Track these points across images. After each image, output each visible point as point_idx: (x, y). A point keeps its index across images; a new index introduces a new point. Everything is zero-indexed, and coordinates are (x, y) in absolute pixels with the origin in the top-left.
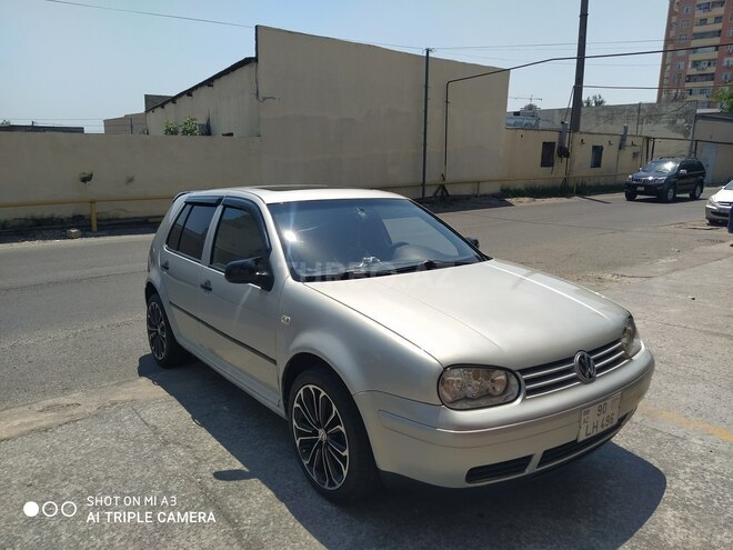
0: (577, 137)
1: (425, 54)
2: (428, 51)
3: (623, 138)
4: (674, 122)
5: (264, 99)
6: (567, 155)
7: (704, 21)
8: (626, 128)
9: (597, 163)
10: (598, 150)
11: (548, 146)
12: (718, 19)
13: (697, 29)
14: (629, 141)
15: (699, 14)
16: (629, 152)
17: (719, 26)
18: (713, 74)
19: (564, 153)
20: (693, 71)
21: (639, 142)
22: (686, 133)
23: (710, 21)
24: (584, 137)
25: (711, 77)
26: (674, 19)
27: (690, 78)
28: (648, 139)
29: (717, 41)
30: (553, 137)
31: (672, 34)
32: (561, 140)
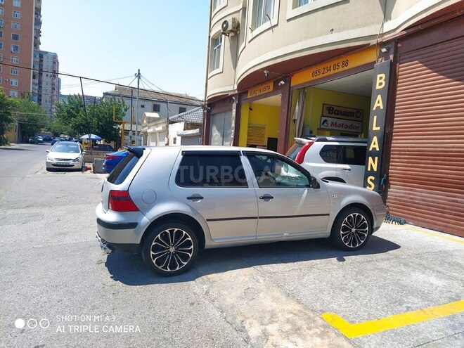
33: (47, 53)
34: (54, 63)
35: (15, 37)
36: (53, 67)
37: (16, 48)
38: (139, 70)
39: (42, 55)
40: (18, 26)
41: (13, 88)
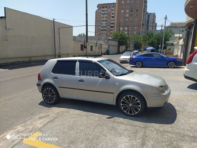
0: (88, 43)
1: (53, 20)
2: (54, 19)
3: (96, 44)
4: (104, 41)
5: (8, 29)
6: (86, 48)
7: (103, 18)
8: (97, 42)
9: (92, 50)
10: (92, 47)
11: (82, 45)
12: (106, 17)
13: (102, 19)
14: (97, 45)
15: (102, 16)
16: (97, 47)
17: (106, 19)
18: (106, 30)
19: (86, 47)
20: (102, 29)
21: (99, 45)
22: (107, 43)
23: (104, 17)
24: (89, 43)
25: (105, 30)
26: (97, 16)
27: (101, 30)
28: (101, 44)
29: (106, 22)
30: (83, 43)
31: (97, 20)
32: (84, 44)
33: (151, 13)
34: (154, 17)
35: (137, 11)
36: (153, 19)
37: (137, 15)
38: (166, 15)
39: (149, 15)
40: (138, 6)
41: (135, 31)
